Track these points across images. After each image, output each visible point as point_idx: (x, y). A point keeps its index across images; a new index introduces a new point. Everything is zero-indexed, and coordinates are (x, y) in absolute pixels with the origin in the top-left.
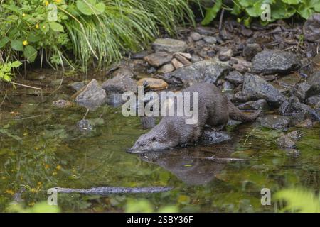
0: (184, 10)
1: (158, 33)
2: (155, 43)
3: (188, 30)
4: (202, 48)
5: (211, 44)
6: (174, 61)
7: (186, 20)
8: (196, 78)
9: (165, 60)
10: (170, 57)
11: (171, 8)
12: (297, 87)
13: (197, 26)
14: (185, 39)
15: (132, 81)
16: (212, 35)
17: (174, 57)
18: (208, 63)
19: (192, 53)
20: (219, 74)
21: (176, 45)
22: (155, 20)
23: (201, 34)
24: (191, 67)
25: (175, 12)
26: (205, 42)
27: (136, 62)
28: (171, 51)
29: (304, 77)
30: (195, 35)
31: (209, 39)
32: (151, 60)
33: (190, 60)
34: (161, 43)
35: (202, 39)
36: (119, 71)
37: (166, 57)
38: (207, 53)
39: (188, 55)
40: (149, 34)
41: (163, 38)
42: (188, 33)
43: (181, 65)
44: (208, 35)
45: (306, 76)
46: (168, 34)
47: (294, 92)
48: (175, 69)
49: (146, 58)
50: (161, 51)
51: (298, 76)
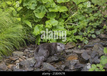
0: (23, 42)
1: (14, 50)
2: (13, 53)
3: (24, 48)
4: (29, 54)
5: (32, 53)
6: (20, 59)
7: (23, 45)
8: (27, 64)
9: (17, 59)
10: (18, 57)
11: (18, 41)
12: (61, 66)
13: (27, 47)
14: (23, 51)
15: (6, 66)
16: (32, 50)
17: (20, 57)
18: (31, 59)
19: (26, 56)
20: (35, 63)
21: (20, 54)
22: (13, 45)
23: (28, 49)
24: (26, 61)
25: (20, 42)
26: (30, 52)
27: (7, 59)
28: (18, 55)
29: (63, 63)
30: (27, 50)
31: (31, 51)
32: (12, 59)
33: (25, 58)
34: (15, 53)
35: (29, 51)
36: (1, 62)
37: (17, 57)
38: (31, 56)
39: (24, 57)
40: (11, 50)
41: (16, 51)
42: (24, 49)
43: (22, 60)
44: (31, 50)
45: (64, 63)
46: (18, 50)
47: (60, 68)
48: (20, 61)
49: (10, 58)
50: (15, 55)
51: (61, 63)
